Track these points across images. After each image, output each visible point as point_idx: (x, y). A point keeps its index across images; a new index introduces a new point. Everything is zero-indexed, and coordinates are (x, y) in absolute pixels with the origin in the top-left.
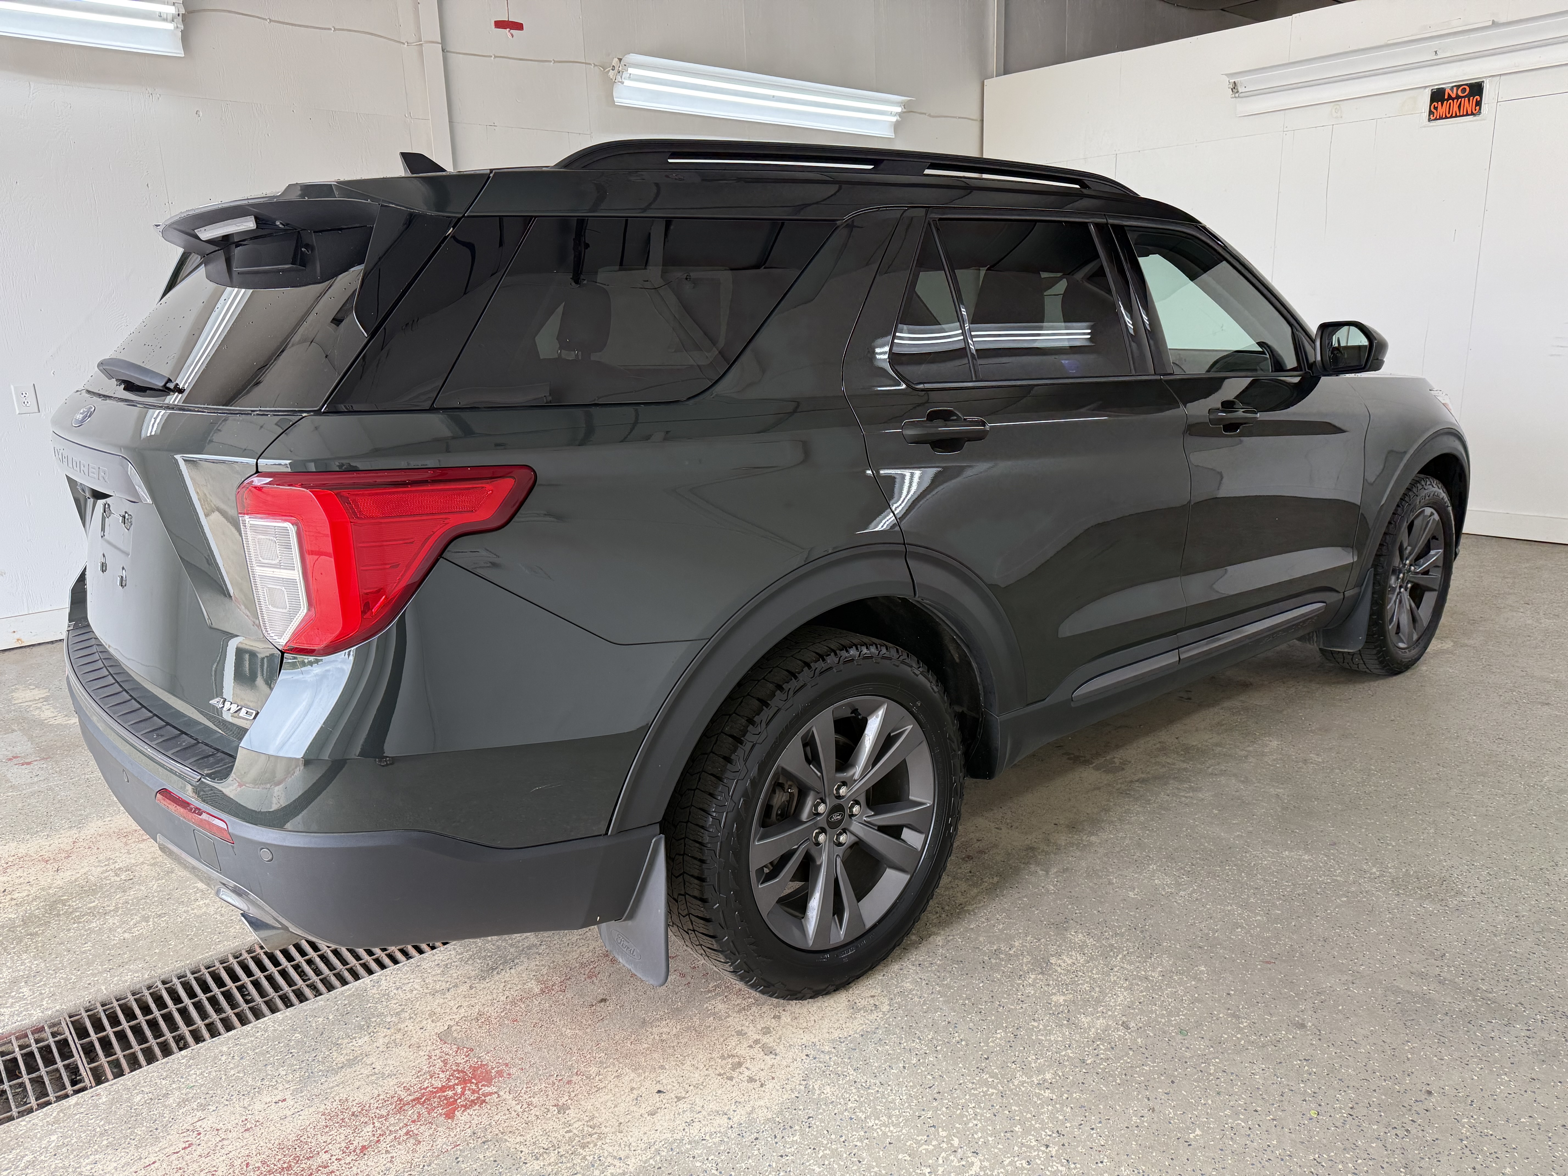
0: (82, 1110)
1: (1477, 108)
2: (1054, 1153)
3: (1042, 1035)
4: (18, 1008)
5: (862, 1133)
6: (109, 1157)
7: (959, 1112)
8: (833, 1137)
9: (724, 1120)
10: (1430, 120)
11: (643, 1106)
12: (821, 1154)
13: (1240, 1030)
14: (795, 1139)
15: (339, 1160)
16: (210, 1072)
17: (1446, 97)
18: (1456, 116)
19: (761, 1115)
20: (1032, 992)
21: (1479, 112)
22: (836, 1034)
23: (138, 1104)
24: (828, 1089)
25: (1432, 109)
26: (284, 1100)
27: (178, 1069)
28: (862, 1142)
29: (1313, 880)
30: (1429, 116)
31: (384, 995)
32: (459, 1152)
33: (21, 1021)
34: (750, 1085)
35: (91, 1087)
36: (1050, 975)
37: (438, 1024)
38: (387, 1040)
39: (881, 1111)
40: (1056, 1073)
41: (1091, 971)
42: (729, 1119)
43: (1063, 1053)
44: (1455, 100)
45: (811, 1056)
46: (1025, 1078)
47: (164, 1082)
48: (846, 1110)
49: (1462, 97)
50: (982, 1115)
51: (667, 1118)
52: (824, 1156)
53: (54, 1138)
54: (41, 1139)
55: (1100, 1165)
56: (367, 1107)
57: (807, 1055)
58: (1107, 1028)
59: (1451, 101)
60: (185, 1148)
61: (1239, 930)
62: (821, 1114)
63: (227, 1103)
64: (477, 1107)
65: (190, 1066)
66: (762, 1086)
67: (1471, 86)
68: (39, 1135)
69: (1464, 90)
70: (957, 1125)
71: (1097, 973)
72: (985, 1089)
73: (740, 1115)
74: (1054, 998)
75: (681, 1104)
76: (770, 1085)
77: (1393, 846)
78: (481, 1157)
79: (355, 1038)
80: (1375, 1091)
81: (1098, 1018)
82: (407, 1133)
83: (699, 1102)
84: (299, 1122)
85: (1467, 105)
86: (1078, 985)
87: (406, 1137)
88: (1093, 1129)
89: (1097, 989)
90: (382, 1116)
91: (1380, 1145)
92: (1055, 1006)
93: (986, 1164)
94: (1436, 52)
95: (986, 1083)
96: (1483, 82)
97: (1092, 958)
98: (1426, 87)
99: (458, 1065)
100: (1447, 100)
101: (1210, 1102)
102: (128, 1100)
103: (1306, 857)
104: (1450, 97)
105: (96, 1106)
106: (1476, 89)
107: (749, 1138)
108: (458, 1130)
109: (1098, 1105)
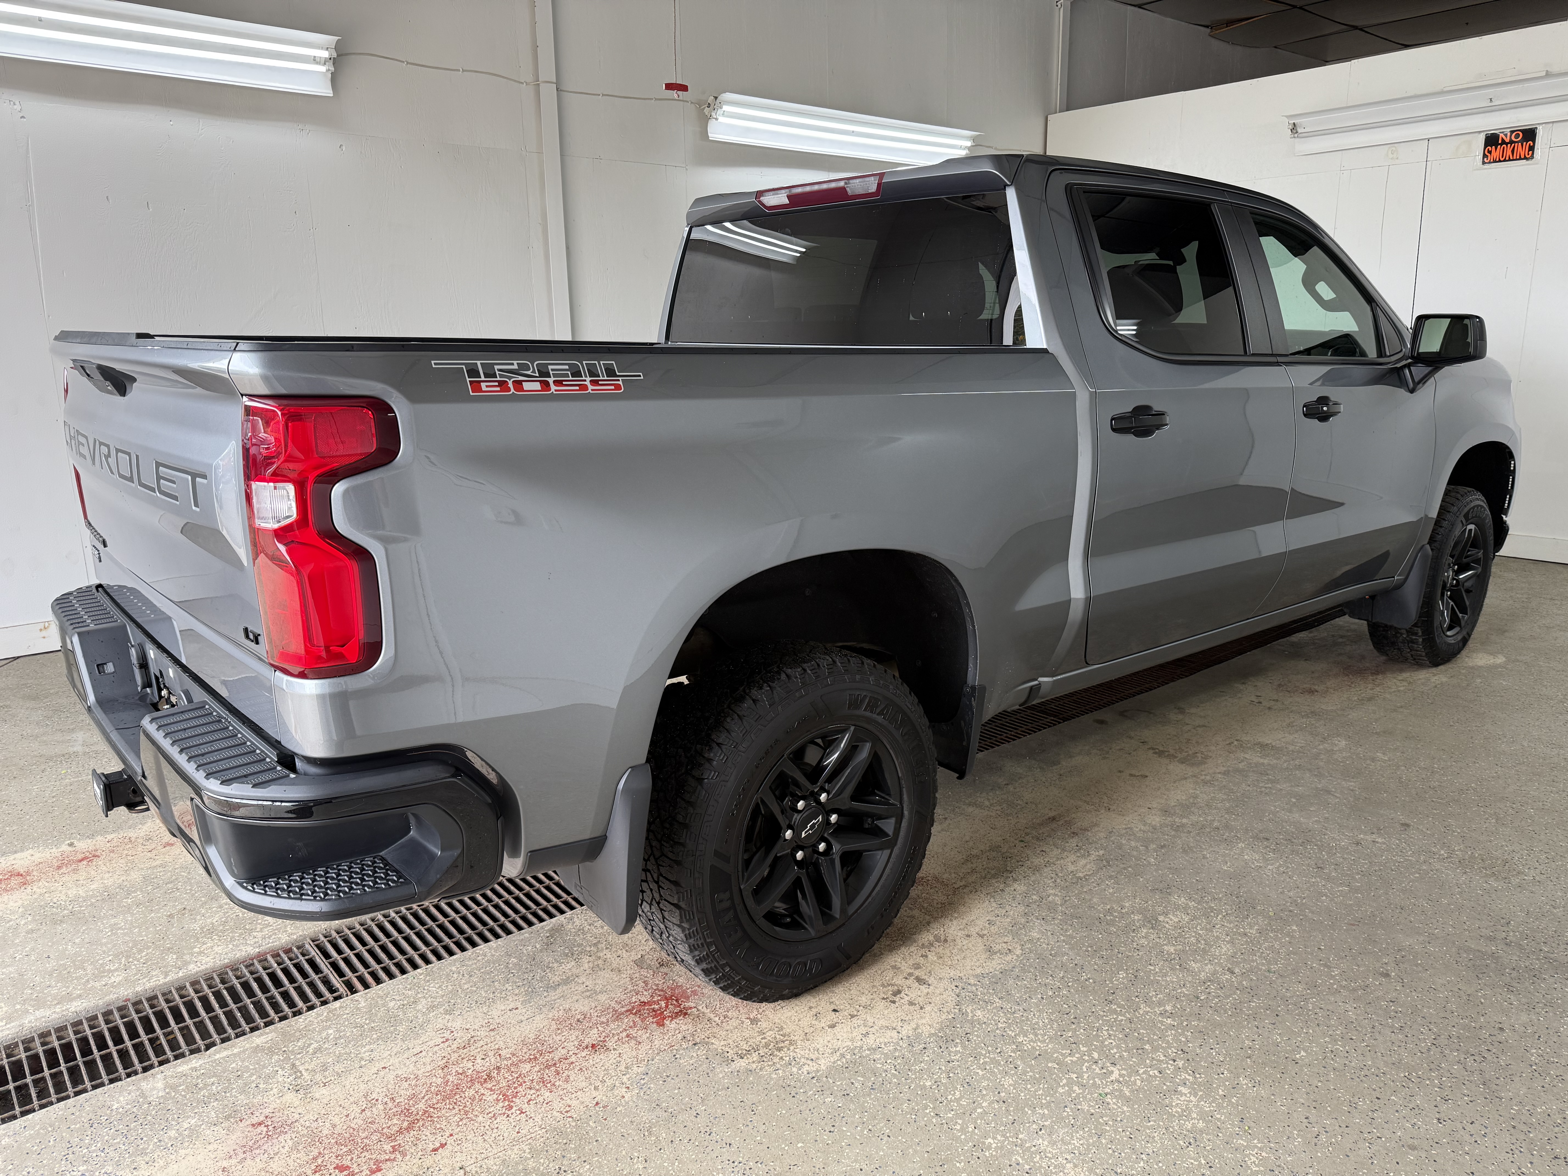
0: (347, 1012)
1: (1531, 152)
2: (1181, 1066)
3: (1159, 976)
4: (267, 932)
5: (1014, 1047)
6: (382, 1047)
7: (1095, 1033)
8: (990, 1048)
9: (894, 1034)
10: (1484, 163)
11: (823, 1021)
12: (982, 1061)
13: (1333, 977)
14: (958, 1049)
15: (576, 1054)
16: (447, 986)
17: (1500, 142)
18: (1510, 160)
19: (926, 1030)
20: (1146, 943)
21: (1532, 157)
22: (979, 971)
23: (393, 1008)
24: (978, 1013)
25: (1486, 153)
26: (517, 1008)
27: (419, 983)
28: (1016, 1053)
29: (1387, 859)
30: (1483, 159)
31: (579, 930)
32: (675, 1051)
33: (272, 942)
34: (912, 1008)
35: (347, 995)
36: (1160, 930)
37: (633, 953)
38: (591, 965)
39: (1027, 1030)
40: (1174, 1006)
41: (1196, 928)
42: (898, 1032)
43: (1179, 991)
44: (1509, 145)
45: (960, 987)
46: (1148, 1009)
47: (410, 993)
48: (997, 1029)
49: (1515, 142)
50: (1115, 1036)
51: (845, 1030)
52: (985, 1063)
53: (331, 1031)
54: (320, 1032)
55: (1221, 1076)
56: (588, 1016)
57: (956, 986)
58: (1215, 973)
59: (1505, 145)
60: (443, 1042)
61: (1324, 898)
62: (977, 1031)
63: (469, 1009)
64: (681, 1017)
65: (428, 981)
66: (921, 1008)
67: (1524, 132)
68: (317, 1029)
69: (1517, 136)
70: (1095, 1043)
71: (1201, 929)
72: (1115, 1016)
73: (907, 1030)
74: (1166, 947)
75: (854, 1020)
76: (928, 1008)
77: (1459, 833)
78: (695, 1055)
79: (563, 963)
80: (1454, 1026)
81: (1206, 965)
82: (628, 1036)
83: (870, 1020)
84: (535, 1025)
85: (1521, 150)
86: (1186, 938)
87: (627, 1039)
88: (1212, 1049)
89: (1203, 942)
90: (603, 1023)
91: (1461, 1067)
92: (1167, 954)
93: (1124, 1072)
94: (1491, 99)
95: (1115, 1011)
96: (1536, 128)
97: (1195, 918)
98: (1480, 132)
99: (657, 985)
100: (1501, 145)
101: (1311, 1031)
102: (384, 1005)
103: (1380, 840)
104: (1504, 142)
105: (358, 1009)
106: (1529, 135)
107: (918, 1047)
108: (670, 1034)
109: (1214, 1031)
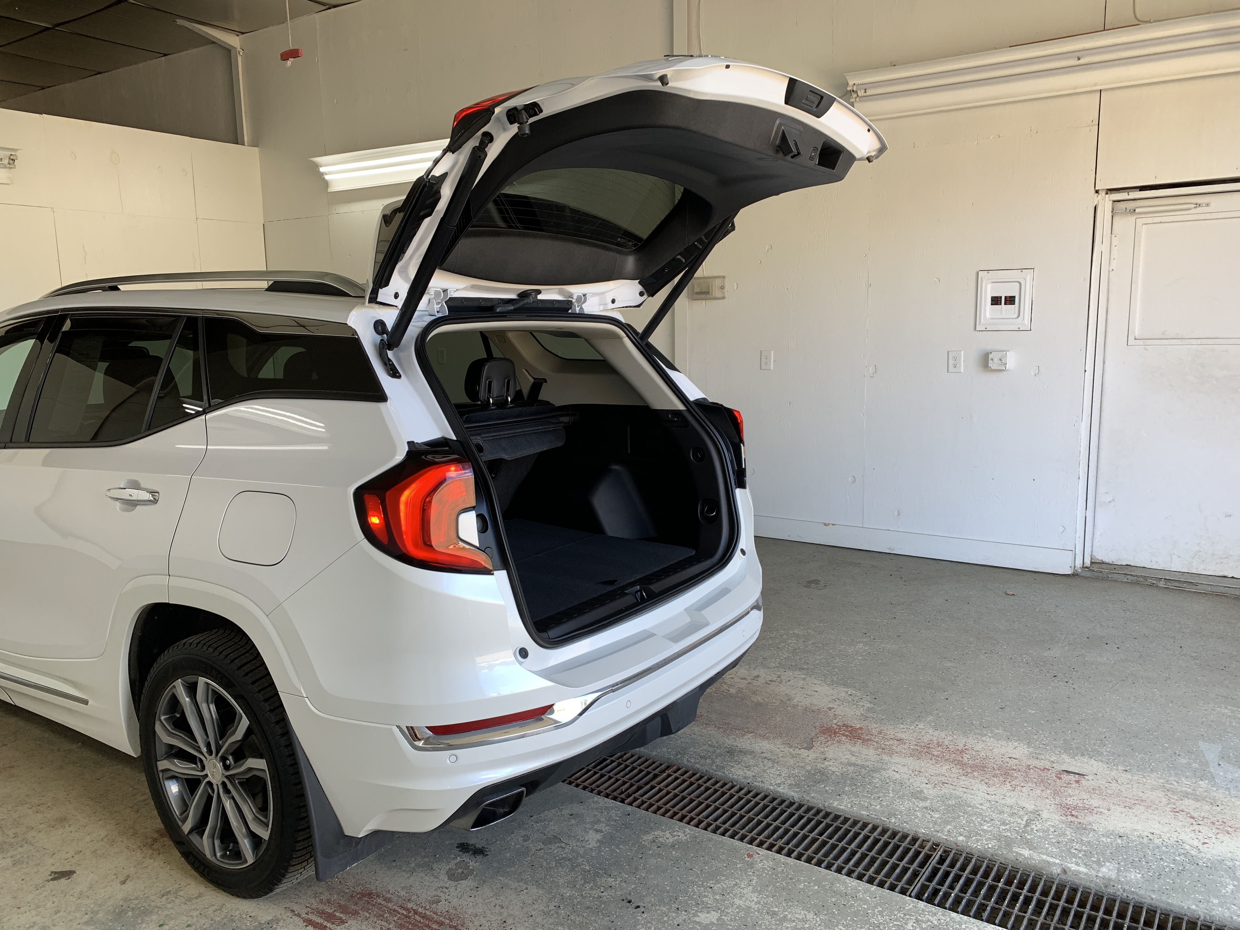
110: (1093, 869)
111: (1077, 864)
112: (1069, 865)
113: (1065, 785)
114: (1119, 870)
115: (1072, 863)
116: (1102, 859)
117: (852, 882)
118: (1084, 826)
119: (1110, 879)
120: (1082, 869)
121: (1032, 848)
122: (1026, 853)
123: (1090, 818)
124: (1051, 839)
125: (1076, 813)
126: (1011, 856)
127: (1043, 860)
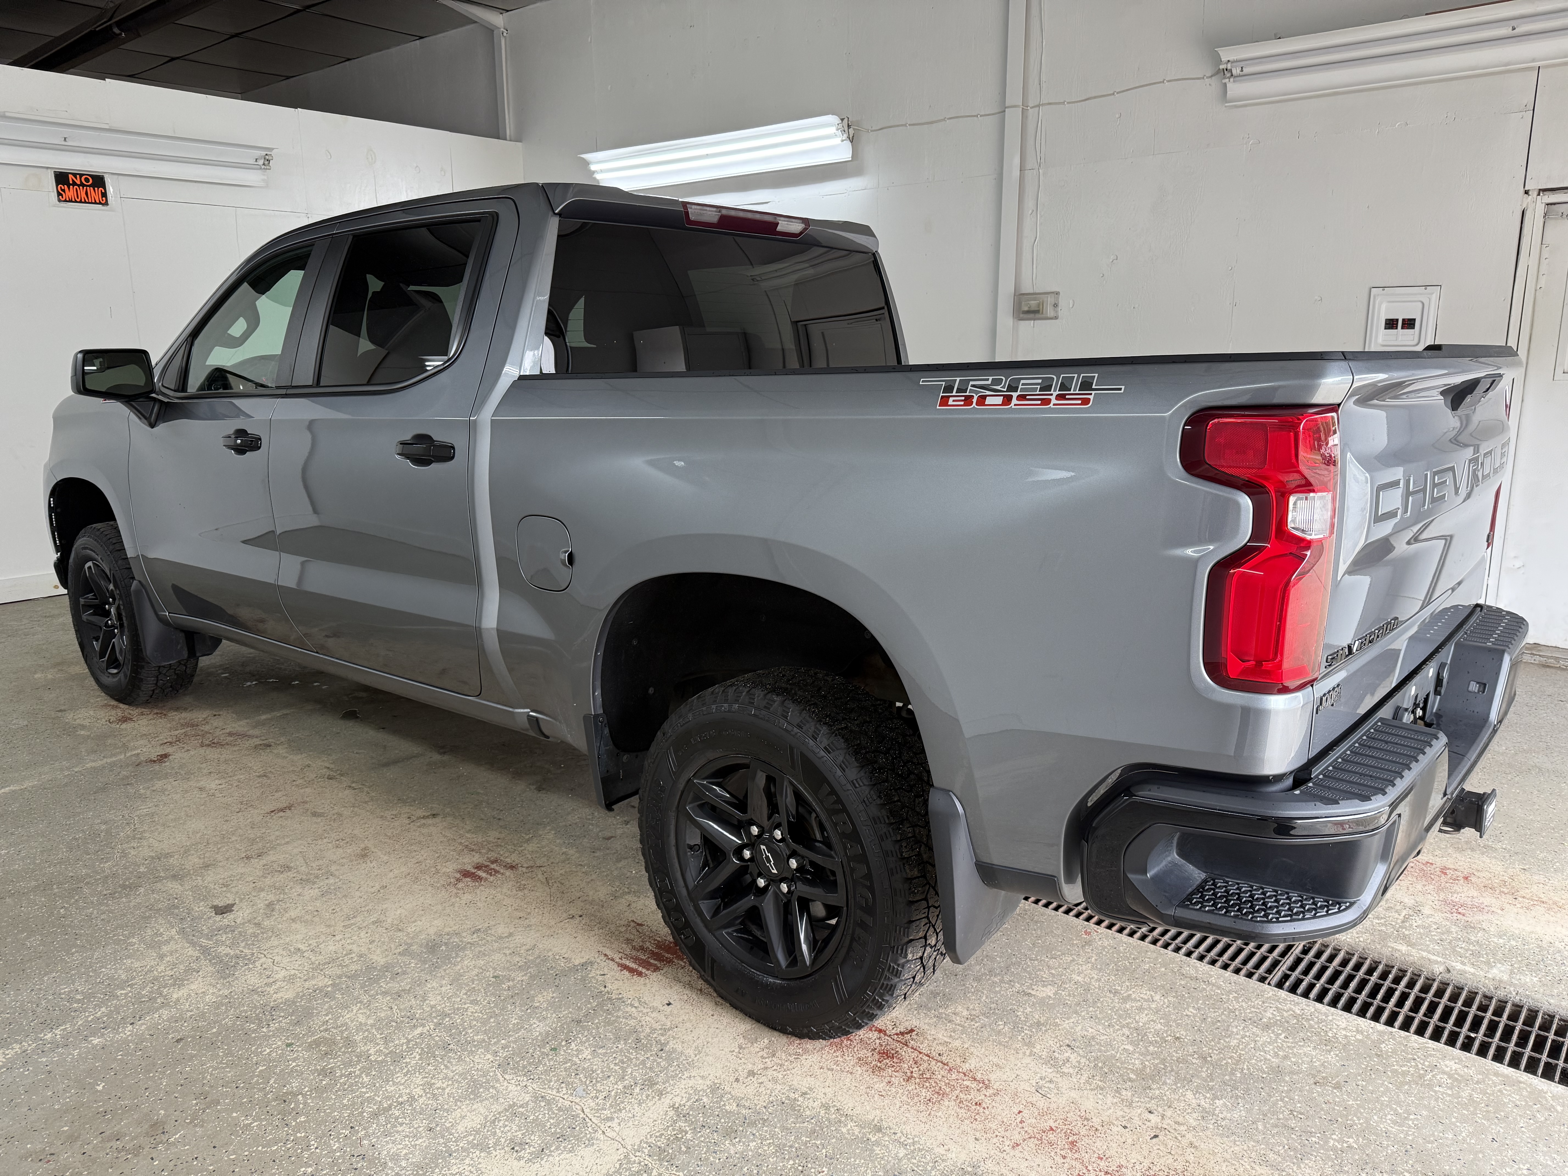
1: (104, 198)
10: (61, 201)
18: (86, 202)
21: (106, 204)
25: (59, 191)
30: (58, 196)
44: (80, 187)
49: (87, 186)
59: (76, 187)
67: (95, 177)
69: (87, 180)
85: (95, 194)
94: (65, 138)
96: (106, 176)
98: (48, 168)
104: (74, 183)
106: (98, 181)
110: (1482, 969)
111: (1463, 963)
112: (1454, 964)
113: (1451, 881)
114: (1512, 972)
115: (1457, 962)
116: (1492, 960)
117: (1204, 966)
118: (1472, 925)
119: (1501, 981)
120: (1469, 968)
121: (1410, 944)
122: (1404, 948)
123: (1479, 917)
124: (1432, 936)
125: (1464, 911)
126: (1386, 952)
127: (1423, 958)
